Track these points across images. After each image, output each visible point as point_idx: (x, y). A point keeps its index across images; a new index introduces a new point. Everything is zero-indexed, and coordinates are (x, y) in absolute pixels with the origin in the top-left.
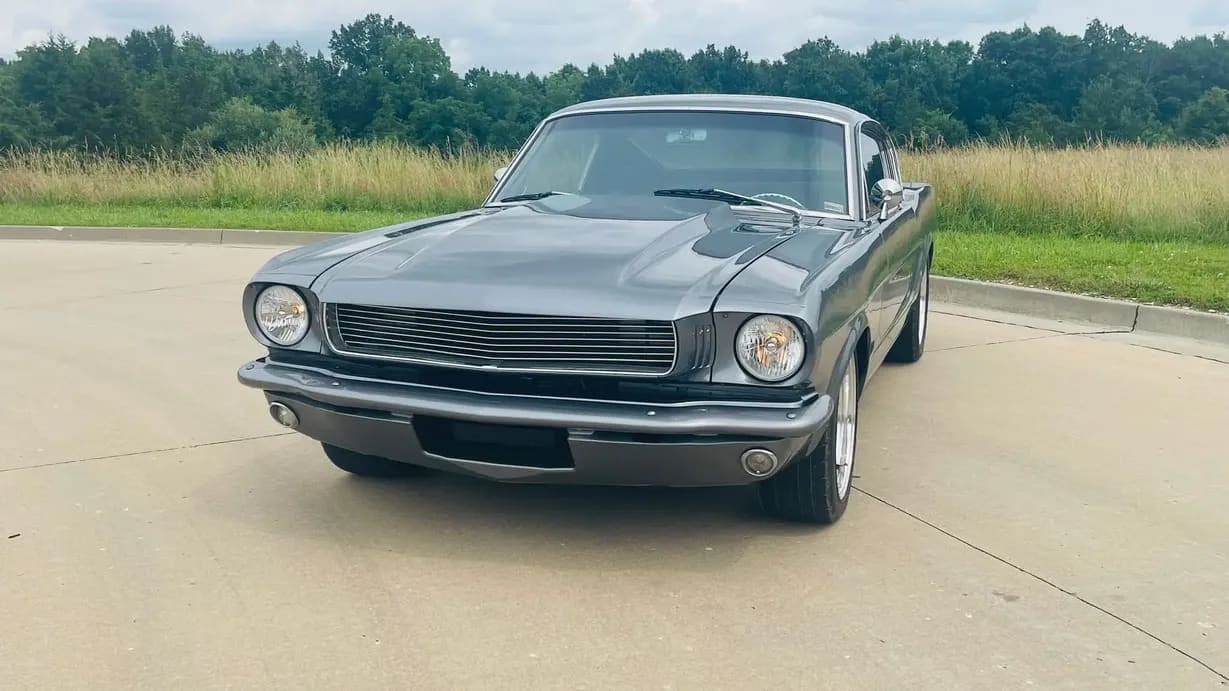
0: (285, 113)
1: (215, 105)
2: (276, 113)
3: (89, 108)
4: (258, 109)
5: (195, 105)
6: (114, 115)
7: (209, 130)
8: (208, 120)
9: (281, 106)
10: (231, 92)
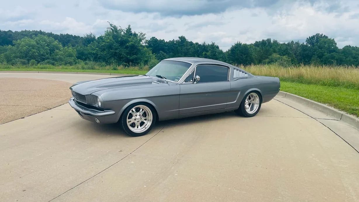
0: (285, 57)
1: (271, 55)
2: (282, 57)
3: (242, 55)
4: (279, 56)
5: (266, 55)
6: (246, 57)
7: (267, 60)
8: (268, 58)
9: (284, 55)
10: (275, 51)
